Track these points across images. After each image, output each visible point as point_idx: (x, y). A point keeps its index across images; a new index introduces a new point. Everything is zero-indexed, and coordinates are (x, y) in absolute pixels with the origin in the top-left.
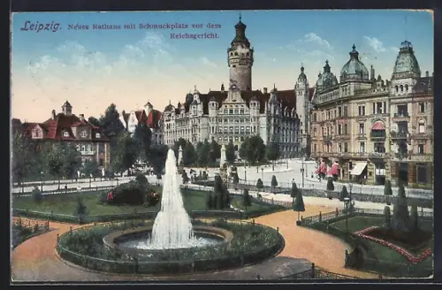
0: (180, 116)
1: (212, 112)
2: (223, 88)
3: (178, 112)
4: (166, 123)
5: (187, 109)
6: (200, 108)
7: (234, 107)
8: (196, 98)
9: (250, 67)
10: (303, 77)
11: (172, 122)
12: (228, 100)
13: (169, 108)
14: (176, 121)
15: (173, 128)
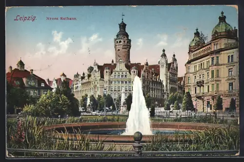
0: (84, 81)
1: (106, 77)
2: (113, 62)
3: (83, 78)
4: (75, 86)
5: (89, 76)
6: (98, 74)
7: (121, 73)
8: (96, 68)
9: (129, 51)
10: (164, 55)
11: (80, 85)
12: (117, 69)
13: (77, 76)
14: (82, 84)
15: (79, 89)
